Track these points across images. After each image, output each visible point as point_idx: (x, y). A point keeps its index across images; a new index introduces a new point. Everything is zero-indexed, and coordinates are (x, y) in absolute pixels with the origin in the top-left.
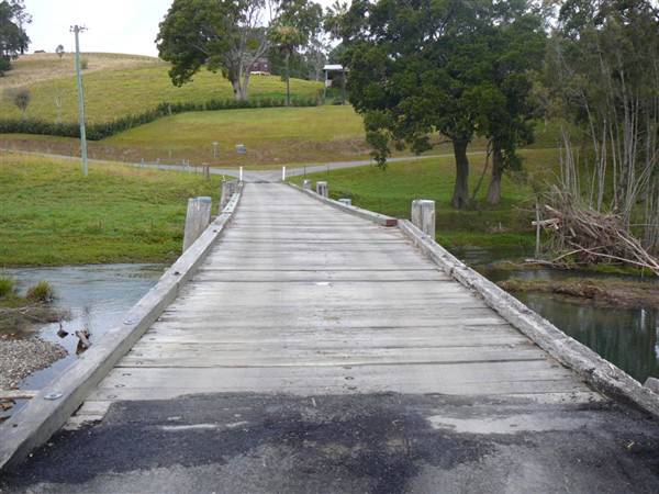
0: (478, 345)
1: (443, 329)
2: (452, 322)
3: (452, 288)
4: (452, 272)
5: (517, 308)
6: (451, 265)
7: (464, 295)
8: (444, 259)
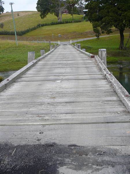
0: (104, 112)
1: (94, 103)
2: (97, 99)
3: (103, 82)
4: (105, 76)
5: (123, 93)
6: (105, 73)
7: (107, 86)
8: (104, 70)
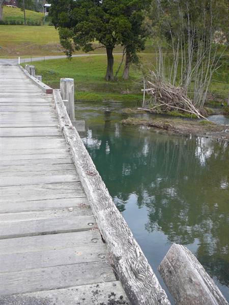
0: (42, 209)
1: (26, 187)
2: (36, 179)
3: (57, 143)
4: (63, 130)
5: (86, 166)
6: (63, 124)
7: (61, 150)
8: (61, 120)
